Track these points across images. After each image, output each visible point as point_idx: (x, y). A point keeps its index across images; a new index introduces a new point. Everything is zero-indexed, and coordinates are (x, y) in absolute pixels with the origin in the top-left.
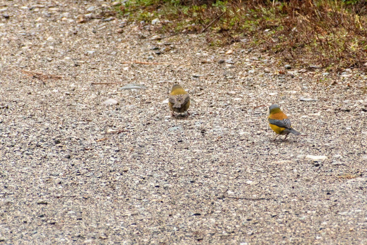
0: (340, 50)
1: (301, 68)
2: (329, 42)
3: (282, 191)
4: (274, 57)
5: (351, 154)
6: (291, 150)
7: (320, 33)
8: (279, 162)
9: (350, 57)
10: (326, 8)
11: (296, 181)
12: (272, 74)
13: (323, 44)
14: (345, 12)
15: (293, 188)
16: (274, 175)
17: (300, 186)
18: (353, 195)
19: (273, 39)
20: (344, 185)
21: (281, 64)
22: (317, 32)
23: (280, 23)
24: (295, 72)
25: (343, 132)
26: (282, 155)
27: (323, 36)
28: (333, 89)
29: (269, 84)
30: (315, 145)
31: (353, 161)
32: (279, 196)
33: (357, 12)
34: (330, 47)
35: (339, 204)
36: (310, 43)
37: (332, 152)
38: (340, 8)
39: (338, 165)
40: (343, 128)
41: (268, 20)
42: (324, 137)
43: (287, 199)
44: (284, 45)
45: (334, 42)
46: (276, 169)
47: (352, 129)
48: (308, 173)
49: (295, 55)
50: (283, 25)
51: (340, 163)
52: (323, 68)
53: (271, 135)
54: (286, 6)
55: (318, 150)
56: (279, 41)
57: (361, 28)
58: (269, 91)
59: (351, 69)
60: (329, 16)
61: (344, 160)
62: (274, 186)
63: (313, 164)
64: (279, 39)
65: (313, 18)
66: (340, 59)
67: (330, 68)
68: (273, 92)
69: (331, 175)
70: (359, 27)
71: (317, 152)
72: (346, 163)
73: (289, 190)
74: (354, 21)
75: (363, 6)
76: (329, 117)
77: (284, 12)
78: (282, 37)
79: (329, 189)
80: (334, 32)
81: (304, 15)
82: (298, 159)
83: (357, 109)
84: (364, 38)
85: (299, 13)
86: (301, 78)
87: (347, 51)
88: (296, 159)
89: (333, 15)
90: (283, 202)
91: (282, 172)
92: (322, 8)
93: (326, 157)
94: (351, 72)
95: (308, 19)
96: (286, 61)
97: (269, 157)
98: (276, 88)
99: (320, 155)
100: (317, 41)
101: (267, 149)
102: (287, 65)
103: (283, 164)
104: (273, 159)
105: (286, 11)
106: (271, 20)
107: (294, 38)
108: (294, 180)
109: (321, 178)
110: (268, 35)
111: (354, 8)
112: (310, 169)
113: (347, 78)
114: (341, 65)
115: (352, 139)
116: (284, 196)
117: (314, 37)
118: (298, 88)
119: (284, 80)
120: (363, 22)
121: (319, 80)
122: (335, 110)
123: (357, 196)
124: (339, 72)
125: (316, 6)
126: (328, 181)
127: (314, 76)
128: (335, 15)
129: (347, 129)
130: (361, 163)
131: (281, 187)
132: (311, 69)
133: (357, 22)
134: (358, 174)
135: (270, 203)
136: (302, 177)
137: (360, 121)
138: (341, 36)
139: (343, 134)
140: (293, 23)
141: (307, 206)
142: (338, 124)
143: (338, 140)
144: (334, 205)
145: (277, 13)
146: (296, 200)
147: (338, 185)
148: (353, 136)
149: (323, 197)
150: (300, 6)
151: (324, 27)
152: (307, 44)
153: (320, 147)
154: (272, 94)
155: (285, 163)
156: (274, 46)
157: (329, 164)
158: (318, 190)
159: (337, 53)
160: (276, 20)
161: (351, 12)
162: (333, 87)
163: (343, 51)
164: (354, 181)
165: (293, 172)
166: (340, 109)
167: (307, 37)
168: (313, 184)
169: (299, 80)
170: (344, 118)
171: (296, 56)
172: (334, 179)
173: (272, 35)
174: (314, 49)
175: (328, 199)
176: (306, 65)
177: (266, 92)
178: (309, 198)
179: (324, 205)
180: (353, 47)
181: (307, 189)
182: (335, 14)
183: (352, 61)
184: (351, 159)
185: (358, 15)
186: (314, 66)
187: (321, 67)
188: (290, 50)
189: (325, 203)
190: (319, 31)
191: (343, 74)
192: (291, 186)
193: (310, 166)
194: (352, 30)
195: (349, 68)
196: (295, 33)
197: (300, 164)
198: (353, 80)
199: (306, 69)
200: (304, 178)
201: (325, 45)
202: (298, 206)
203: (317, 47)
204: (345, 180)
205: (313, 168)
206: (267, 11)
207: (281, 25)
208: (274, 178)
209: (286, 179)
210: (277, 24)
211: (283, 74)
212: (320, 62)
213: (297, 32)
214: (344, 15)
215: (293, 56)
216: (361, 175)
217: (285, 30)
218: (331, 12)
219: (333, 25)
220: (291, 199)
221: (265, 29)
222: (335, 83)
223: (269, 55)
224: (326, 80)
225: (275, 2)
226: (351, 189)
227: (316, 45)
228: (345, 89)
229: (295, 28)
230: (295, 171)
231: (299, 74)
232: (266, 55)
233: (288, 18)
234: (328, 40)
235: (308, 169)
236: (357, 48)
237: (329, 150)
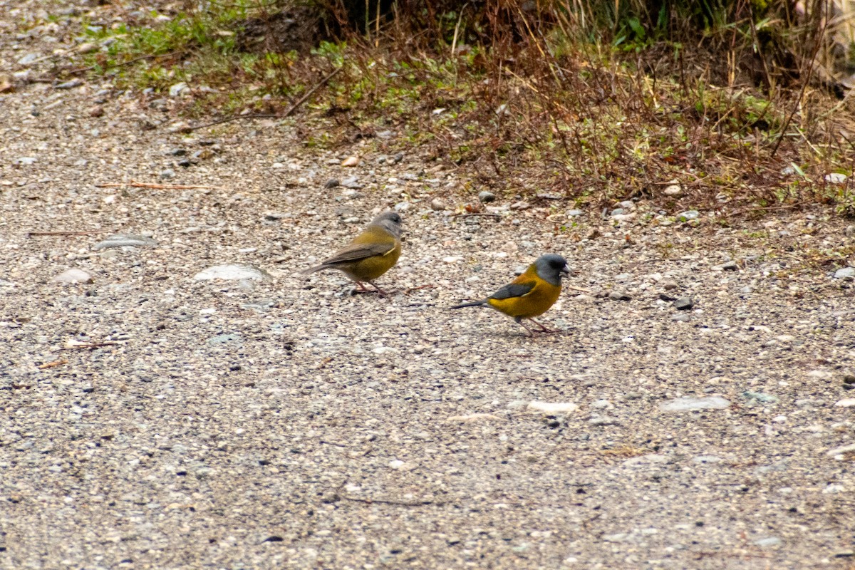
0: (608, 156)
1: (517, 199)
2: (582, 140)
3: (474, 484)
4: (455, 172)
5: (634, 398)
6: (493, 389)
7: (563, 117)
8: (464, 417)
9: (632, 173)
10: (577, 61)
11: (505, 462)
12: (450, 212)
13: (568, 143)
14: (620, 70)
15: (498, 477)
16: (454, 447)
17: (514, 473)
18: (638, 495)
19: (452, 133)
20: (616, 472)
21: (471, 190)
22: (555, 115)
23: (468, 95)
24: (503, 209)
25: (614, 349)
26: (472, 402)
27: (568, 124)
28: (593, 248)
29: (443, 235)
30: (550, 378)
31: (637, 416)
32: (464, 498)
33: (647, 70)
34: (584, 150)
35: (604, 516)
36: (537, 141)
37: (589, 395)
38: (609, 59)
39: (602, 424)
40: (614, 340)
41: (441, 86)
42: (570, 359)
43: (484, 503)
44: (478, 146)
45: (593, 139)
46: (459, 433)
47: (636, 341)
48: (533, 443)
49: (502, 169)
50: (476, 100)
51: (609, 420)
52: (568, 199)
53: (447, 355)
54: (484, 55)
55: (558, 389)
56: (467, 136)
57: (657, 106)
58: (442, 252)
59: (634, 201)
60: (582, 78)
61: (616, 413)
62: (454, 474)
63: (545, 421)
64: (467, 132)
65: (546, 84)
66: (608, 178)
67: (585, 200)
68: (451, 255)
69: (587, 449)
70: (652, 103)
71: (554, 395)
72: (621, 420)
73: (488, 484)
74: (640, 91)
75: (661, 56)
76: (582, 313)
77: (477, 69)
78: (473, 127)
79: (581, 482)
80: (593, 117)
81: (524, 77)
82: (509, 411)
83: (646, 294)
84: (664, 129)
85: (513, 70)
86: (517, 221)
87: (623, 161)
88: (506, 412)
89: (591, 77)
90: (474, 511)
91: (472, 441)
92: (566, 61)
93: (576, 407)
94: (634, 208)
95: (534, 85)
96: (482, 183)
97: (441, 406)
98: (460, 245)
99: (561, 401)
100: (554, 137)
101: (439, 387)
102: (485, 193)
103: (476, 422)
104: (451, 410)
105: (483, 66)
106: (447, 87)
107: (501, 130)
108: (501, 460)
109: (562, 455)
110: (442, 121)
111: (640, 60)
112: (538, 434)
113: (625, 223)
114: (610, 193)
115: (634, 364)
116: (477, 497)
117: (547, 126)
118: (510, 246)
119: (478, 227)
120: (662, 94)
121: (558, 227)
122: (597, 297)
123: (646, 498)
124: (605, 210)
125: (552, 55)
126: (580, 461)
127: (548, 218)
128: (596, 77)
129: (624, 340)
130: (657, 420)
131: (470, 475)
132: (541, 202)
133: (648, 92)
134: (649, 445)
135: (445, 513)
136: (519, 452)
137: (654, 323)
138: (611, 126)
139: (615, 352)
140: (499, 93)
141: (531, 519)
142: (602, 329)
143: (602, 367)
144: (593, 517)
145: (462, 71)
146: (504, 506)
147: (604, 470)
148: (637, 358)
149: (567, 498)
150: (515, 54)
151: (571, 103)
152: (530, 143)
153: (562, 383)
154: (449, 259)
155: (479, 419)
156: (456, 148)
157: (582, 422)
158: (557, 484)
159: (601, 165)
160: (460, 86)
161: (633, 69)
162: (592, 244)
163: (616, 160)
164: (639, 463)
165: (498, 441)
166: (607, 295)
167: (530, 127)
168: (544, 470)
169: (512, 227)
170: (618, 315)
171: (506, 170)
172: (594, 458)
173: (450, 121)
174: (548, 155)
175: (580, 505)
176: (530, 192)
177: (437, 254)
178: (536, 501)
179: (570, 517)
180: (639, 150)
181: (531, 479)
182: (597, 73)
183: (637, 183)
184: (634, 412)
185: (651, 77)
186: (548, 196)
187: (565, 196)
188: (492, 157)
189: (572, 512)
190: (558, 113)
191: (616, 214)
192: (493, 474)
193: (537, 428)
194: (636, 110)
195: (629, 199)
196: (504, 118)
197: (514, 422)
198: (639, 227)
199: (530, 200)
200: (524, 454)
201: (572, 146)
202: (510, 520)
203: (555, 150)
204: (618, 459)
205: (545, 431)
206: (438, 65)
207: (470, 98)
208: (455, 456)
209: (481, 457)
210: (461, 96)
211: (476, 212)
212: (561, 185)
213: (508, 116)
214: (616, 77)
215: (498, 171)
216: (656, 449)
217: (479, 110)
218: (587, 68)
219: (593, 100)
220: (493, 504)
221: (434, 108)
222: (596, 234)
223: (443, 169)
224: (575, 228)
225: (456, 47)
226: (634, 480)
227: (552, 145)
228: (619, 248)
229: (503, 107)
230: (503, 437)
231: (513, 212)
232: (436, 168)
233: (486, 82)
234: (581, 134)
235: (534, 434)
236: (649, 152)
237: (583, 388)
